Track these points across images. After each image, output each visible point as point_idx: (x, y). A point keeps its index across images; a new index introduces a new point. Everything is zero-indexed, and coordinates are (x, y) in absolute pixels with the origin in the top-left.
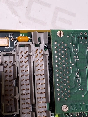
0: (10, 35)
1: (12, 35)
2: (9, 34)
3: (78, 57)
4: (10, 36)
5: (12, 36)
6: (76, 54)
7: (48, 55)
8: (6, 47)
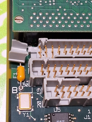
0: (14, 91)
1: (14, 89)
2: (13, 93)
3: (50, 1)
4: (16, 91)
5: (16, 89)
6: (46, 2)
7: (47, 39)
8: (32, 97)
